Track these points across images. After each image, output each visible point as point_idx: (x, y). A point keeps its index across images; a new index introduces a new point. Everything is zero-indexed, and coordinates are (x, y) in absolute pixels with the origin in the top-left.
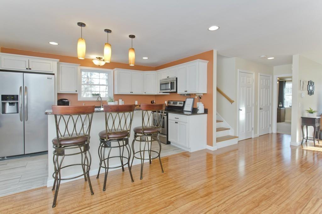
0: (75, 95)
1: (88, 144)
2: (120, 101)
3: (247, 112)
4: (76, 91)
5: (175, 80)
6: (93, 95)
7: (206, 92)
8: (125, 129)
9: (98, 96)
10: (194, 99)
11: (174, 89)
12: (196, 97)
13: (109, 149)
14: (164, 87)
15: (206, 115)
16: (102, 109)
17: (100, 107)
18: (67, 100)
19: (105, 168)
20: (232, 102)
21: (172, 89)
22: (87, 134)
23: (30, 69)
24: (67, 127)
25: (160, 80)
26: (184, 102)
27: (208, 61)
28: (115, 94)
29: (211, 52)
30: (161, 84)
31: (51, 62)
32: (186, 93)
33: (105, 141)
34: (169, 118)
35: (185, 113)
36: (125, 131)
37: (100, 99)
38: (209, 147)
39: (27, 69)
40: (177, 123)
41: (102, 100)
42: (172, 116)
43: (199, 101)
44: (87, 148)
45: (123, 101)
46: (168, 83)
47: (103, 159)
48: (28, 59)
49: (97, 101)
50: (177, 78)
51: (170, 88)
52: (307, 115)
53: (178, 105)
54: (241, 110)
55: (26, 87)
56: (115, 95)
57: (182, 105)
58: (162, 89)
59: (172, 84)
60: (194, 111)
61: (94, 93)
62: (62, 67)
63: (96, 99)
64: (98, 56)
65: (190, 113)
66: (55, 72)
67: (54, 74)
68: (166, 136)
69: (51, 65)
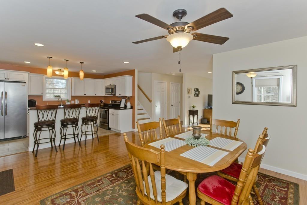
0: (41, 97)
1: (54, 126)
2: (76, 100)
3: (162, 108)
4: (42, 94)
5: (114, 86)
6: (55, 96)
7: (132, 96)
8: (76, 117)
9: (59, 97)
10: (126, 99)
11: (113, 93)
12: (127, 98)
13: (66, 128)
14: (108, 91)
15: (132, 110)
16: (62, 107)
17: (61, 105)
18: (35, 100)
19: (64, 138)
20: (150, 101)
21: (112, 93)
22: (54, 120)
23: (8, 79)
24: (43, 116)
25: (106, 86)
26: (121, 101)
27: (132, 76)
28: (72, 95)
29: (134, 71)
30: (106, 89)
31: (24, 74)
32: (120, 96)
33: (64, 124)
34: (109, 112)
35: (121, 108)
36: (76, 118)
37: (60, 100)
38: (133, 130)
39: (6, 79)
40: (113, 115)
41: (62, 100)
42: (111, 111)
43: (128, 101)
44: (53, 128)
45: (79, 101)
46: (110, 89)
47: (63, 135)
48: (7, 72)
49: (58, 101)
50: (115, 86)
51: (111, 92)
52: (192, 109)
53: (117, 103)
54: (157, 106)
55: (6, 92)
56: (72, 97)
57: (119, 104)
58: (107, 92)
59: (112, 89)
60: (125, 107)
61: (56, 95)
62: (31, 76)
63: (57, 100)
64: (59, 69)
65: (123, 109)
66: (26, 81)
67: (25, 82)
68: (107, 124)
69: (23, 76)
